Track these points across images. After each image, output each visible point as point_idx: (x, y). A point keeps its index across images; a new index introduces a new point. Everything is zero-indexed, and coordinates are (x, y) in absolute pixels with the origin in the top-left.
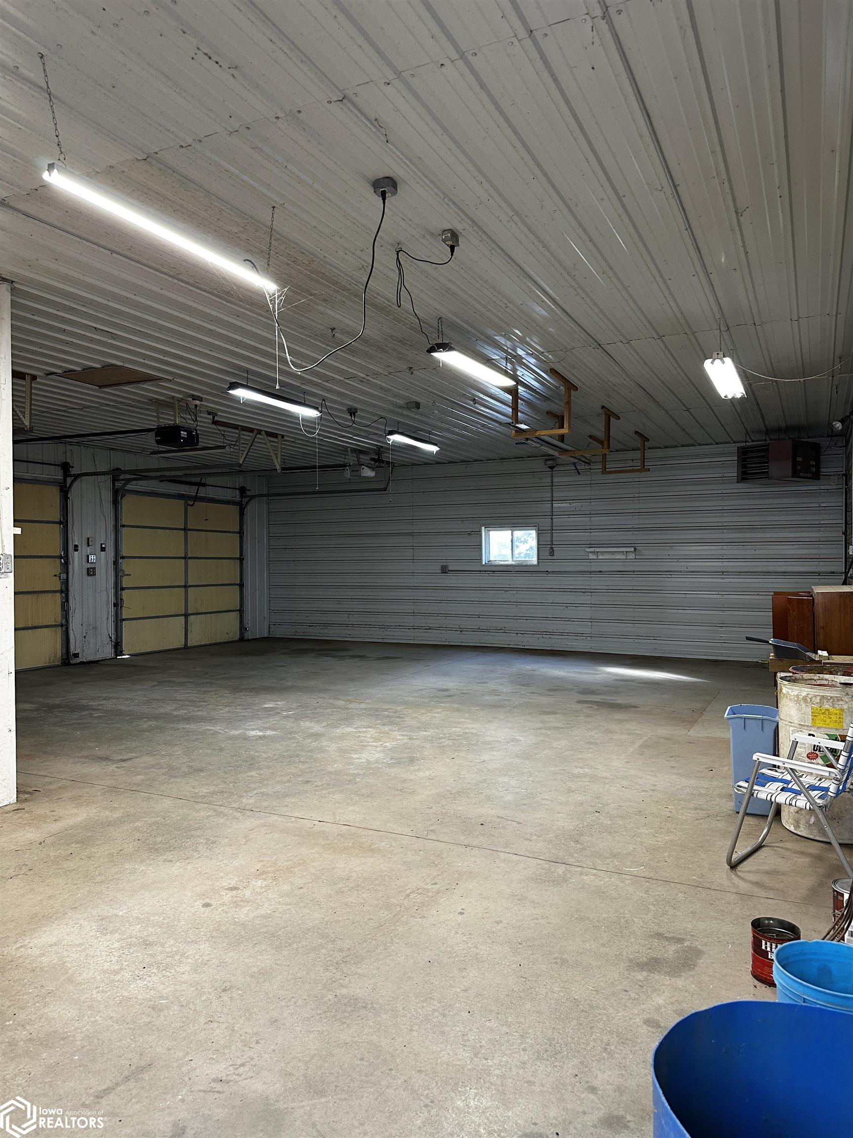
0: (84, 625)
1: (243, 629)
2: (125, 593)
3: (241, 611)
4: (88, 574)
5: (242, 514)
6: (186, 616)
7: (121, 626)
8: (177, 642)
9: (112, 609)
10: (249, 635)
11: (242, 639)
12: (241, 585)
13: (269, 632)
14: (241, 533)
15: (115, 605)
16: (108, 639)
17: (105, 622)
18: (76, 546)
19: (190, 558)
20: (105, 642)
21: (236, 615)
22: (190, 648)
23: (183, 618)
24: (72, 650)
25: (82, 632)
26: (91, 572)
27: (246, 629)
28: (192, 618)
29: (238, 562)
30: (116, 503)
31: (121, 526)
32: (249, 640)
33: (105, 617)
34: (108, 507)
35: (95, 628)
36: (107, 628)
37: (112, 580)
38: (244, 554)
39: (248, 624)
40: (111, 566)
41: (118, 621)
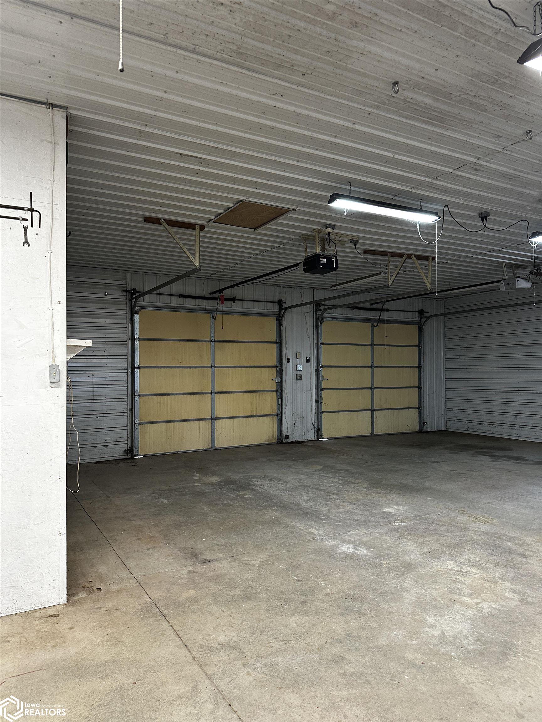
0: (294, 415)
1: (422, 423)
2: (324, 394)
3: (420, 409)
4: (297, 379)
5: (420, 331)
6: (373, 410)
7: (321, 417)
8: (365, 430)
9: (314, 404)
10: (427, 428)
11: (421, 431)
12: (420, 388)
13: (446, 426)
14: (419, 346)
15: (317, 401)
16: (312, 426)
17: (309, 413)
18: (288, 359)
19: (375, 367)
20: (310, 428)
21: (415, 412)
22: (376, 435)
23: (370, 413)
24: (285, 433)
25: (293, 420)
26: (299, 377)
27: (424, 423)
28: (377, 413)
29: (417, 370)
30: (317, 327)
31: (320, 344)
32: (427, 432)
33: (310, 410)
34: (312, 331)
35: (302, 417)
36: (311, 418)
37: (314, 382)
38: (422, 363)
39: (427, 418)
40: (314, 373)
41: (319, 413)
